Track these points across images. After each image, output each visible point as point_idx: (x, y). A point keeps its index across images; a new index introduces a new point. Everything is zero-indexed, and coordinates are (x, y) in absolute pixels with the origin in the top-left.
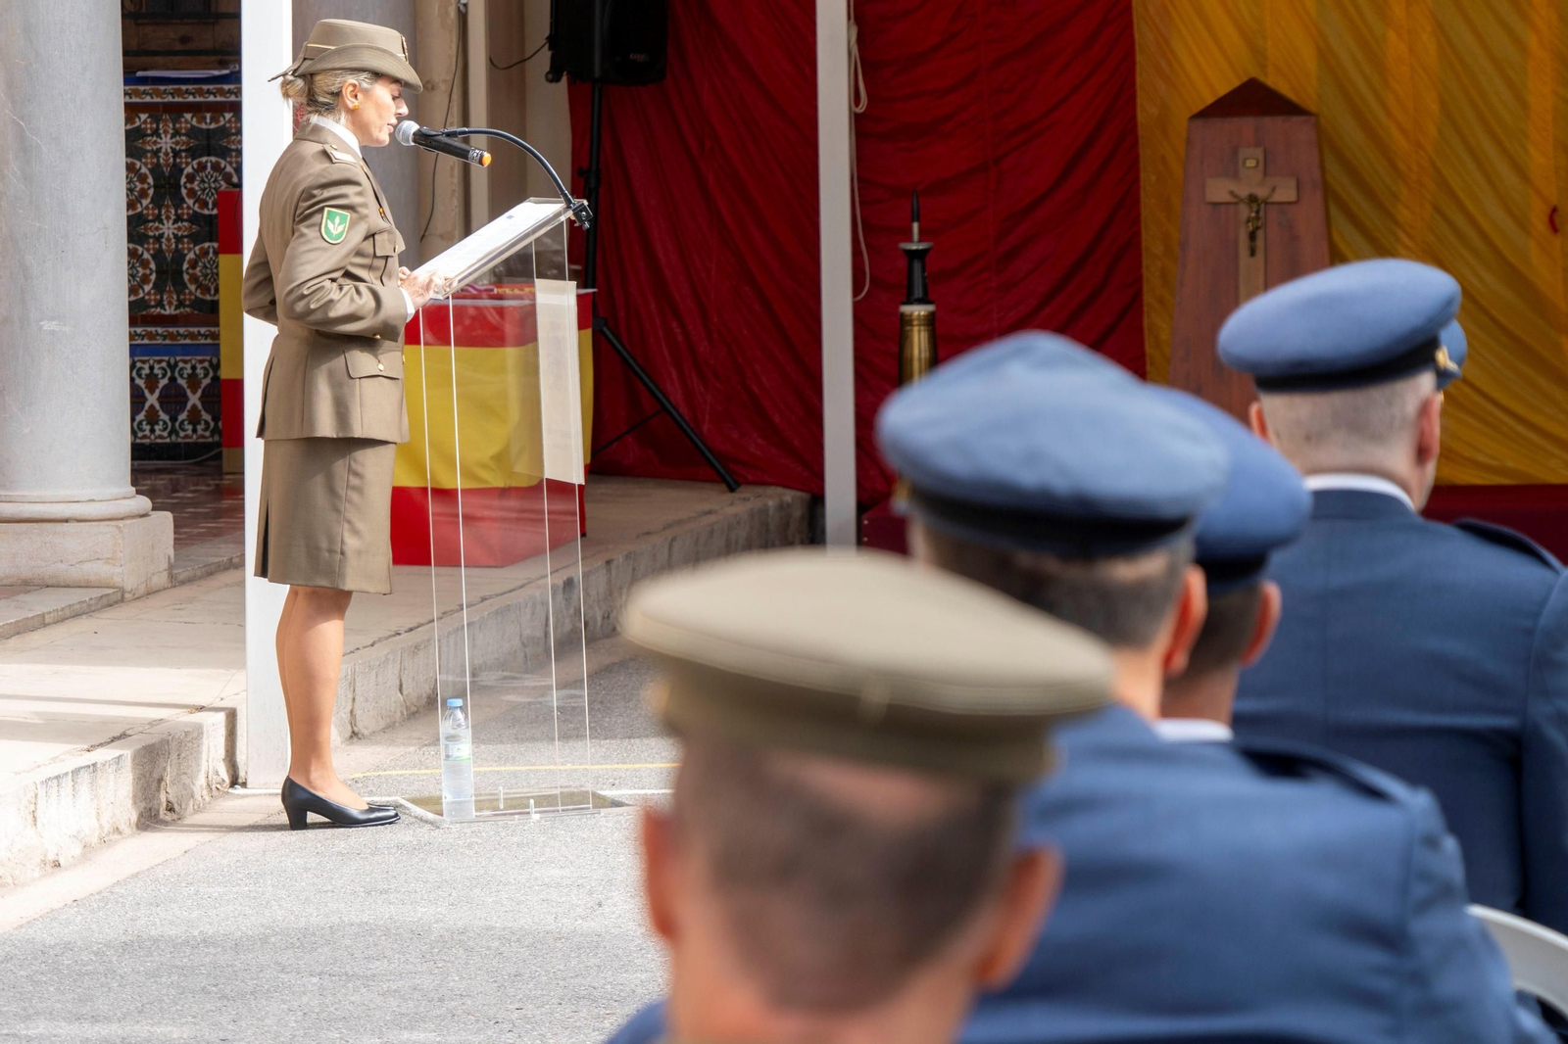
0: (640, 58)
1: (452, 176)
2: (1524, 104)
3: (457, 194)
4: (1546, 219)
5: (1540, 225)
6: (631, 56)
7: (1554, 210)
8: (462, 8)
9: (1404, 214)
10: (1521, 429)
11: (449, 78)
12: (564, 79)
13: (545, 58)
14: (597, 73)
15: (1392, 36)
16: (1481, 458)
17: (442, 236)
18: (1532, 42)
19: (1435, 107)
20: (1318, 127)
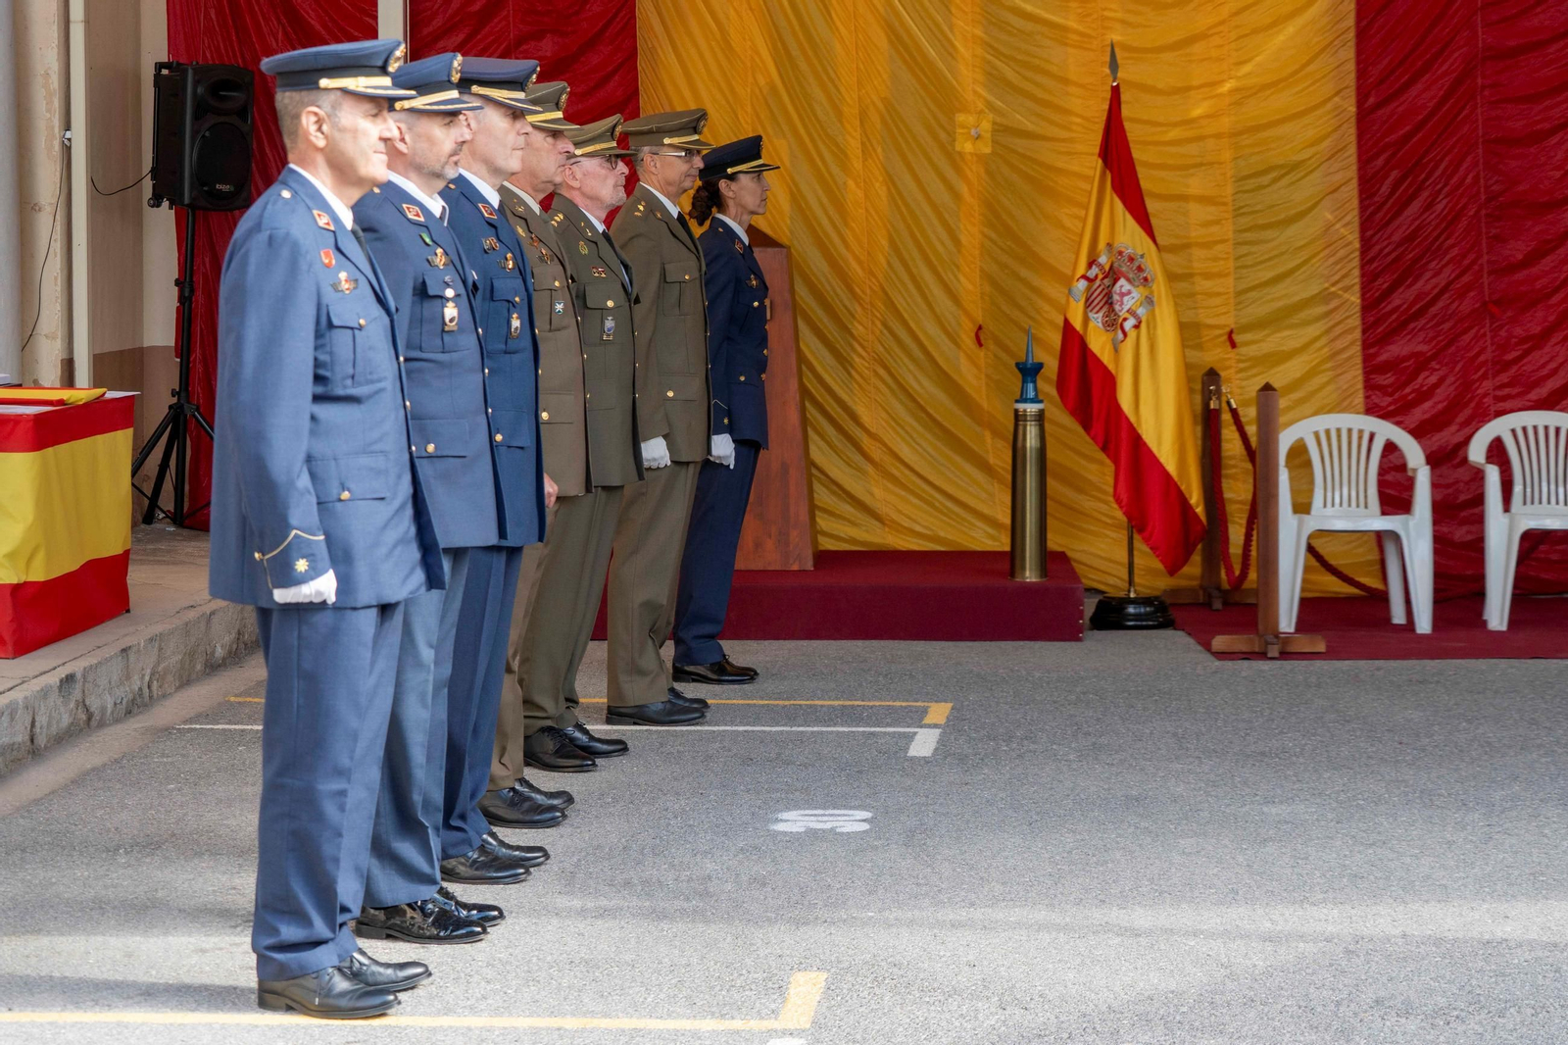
0: (225, 188)
1: (56, 285)
2: (957, 242)
3: (59, 301)
4: (973, 335)
5: (968, 341)
6: (217, 186)
7: (980, 328)
8: (66, 142)
9: (858, 329)
10: (949, 504)
11: (54, 201)
12: (166, 204)
13: (148, 186)
14: (187, 201)
15: (851, 183)
16: (918, 528)
17: (46, 336)
18: (964, 190)
19: (885, 243)
20: (789, 256)
